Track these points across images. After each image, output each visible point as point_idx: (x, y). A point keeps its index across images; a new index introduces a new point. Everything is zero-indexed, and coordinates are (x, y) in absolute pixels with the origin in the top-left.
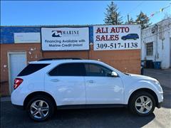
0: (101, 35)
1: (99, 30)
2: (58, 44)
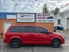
0: (39, 17)
1: (38, 15)
2: (23, 19)
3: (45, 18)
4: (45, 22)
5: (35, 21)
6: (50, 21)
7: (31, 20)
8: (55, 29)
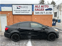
0: (37, 8)
1: (36, 6)
2: (19, 11)
3: (43, 9)
4: (43, 14)
5: (33, 13)
6: (49, 13)
7: (28, 12)
8: (55, 22)
